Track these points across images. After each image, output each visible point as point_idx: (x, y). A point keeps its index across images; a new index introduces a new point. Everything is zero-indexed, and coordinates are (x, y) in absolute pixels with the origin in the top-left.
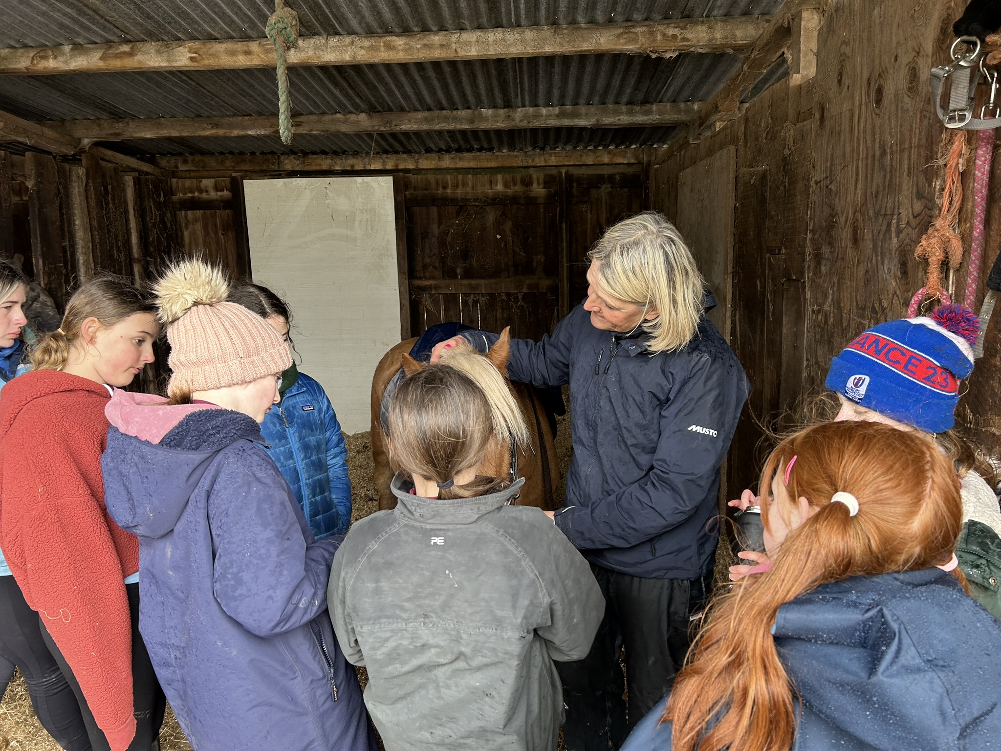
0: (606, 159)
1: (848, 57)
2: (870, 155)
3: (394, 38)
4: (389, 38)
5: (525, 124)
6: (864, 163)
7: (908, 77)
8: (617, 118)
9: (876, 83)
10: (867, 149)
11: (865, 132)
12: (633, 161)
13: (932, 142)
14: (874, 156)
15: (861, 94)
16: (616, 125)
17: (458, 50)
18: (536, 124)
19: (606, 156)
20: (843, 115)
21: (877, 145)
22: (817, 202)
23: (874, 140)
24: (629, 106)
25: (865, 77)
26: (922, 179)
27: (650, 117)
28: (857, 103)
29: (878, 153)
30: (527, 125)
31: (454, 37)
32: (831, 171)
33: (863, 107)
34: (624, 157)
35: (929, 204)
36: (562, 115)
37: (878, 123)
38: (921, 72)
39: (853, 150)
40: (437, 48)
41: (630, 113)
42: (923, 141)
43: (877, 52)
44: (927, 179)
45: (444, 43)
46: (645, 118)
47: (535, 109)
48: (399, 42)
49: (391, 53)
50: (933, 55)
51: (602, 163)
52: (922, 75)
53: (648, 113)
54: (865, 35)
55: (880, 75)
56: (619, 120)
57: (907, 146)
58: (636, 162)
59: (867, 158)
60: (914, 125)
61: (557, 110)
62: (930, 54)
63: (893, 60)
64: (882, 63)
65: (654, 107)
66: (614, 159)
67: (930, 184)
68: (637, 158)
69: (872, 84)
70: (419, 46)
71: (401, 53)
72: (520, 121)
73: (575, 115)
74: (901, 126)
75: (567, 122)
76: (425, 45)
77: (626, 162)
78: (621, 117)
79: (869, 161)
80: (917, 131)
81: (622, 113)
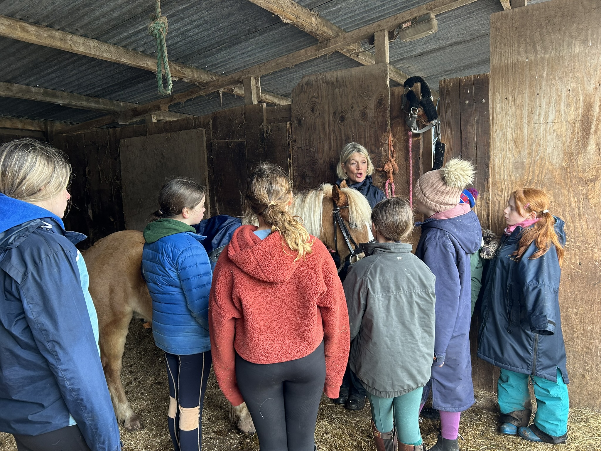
0: (20, 126)
1: (318, 103)
2: (339, 138)
3: (27, 25)
4: (23, 24)
5: (20, 95)
6: (335, 142)
7: (360, 115)
8: (80, 103)
9: (339, 114)
10: (336, 136)
11: (334, 130)
12: (38, 129)
13: (378, 136)
14: (341, 139)
15: (329, 117)
16: (79, 106)
17: (72, 45)
18: (27, 97)
19: (19, 124)
20: (317, 124)
21: (343, 135)
22: (299, 155)
23: (341, 133)
24: (86, 97)
25: (332, 111)
26: (373, 148)
27: (99, 105)
28: (327, 119)
29: (344, 138)
30: (22, 96)
31: (69, 37)
32: (309, 143)
33: (332, 122)
34: (32, 126)
35: (379, 155)
36: (45, 94)
37: (342, 128)
38: (368, 114)
39: (326, 136)
40: (58, 40)
41: (87, 101)
42: (373, 135)
43: (339, 104)
44: (376, 147)
45: (63, 38)
46: (96, 106)
47: (27, 87)
48: (32, 29)
49: (25, 34)
50: (374, 109)
51: (17, 127)
52: (369, 115)
53: (97, 103)
54: (330, 97)
55: (342, 112)
56: (82, 104)
57: (363, 136)
58: (40, 130)
59: (336, 139)
60: (366, 130)
61: (42, 90)
62: (373, 109)
63: (350, 108)
64: (343, 107)
65: (101, 100)
66: (25, 126)
67: (378, 149)
68: (40, 128)
69: (337, 114)
70: (45, 35)
71: (33, 36)
72: (17, 93)
73: (54, 96)
74: (358, 130)
75: (49, 99)
76: (50, 36)
77: (33, 129)
78: (83, 103)
79: (338, 141)
80: (369, 132)
81: (83, 100)
